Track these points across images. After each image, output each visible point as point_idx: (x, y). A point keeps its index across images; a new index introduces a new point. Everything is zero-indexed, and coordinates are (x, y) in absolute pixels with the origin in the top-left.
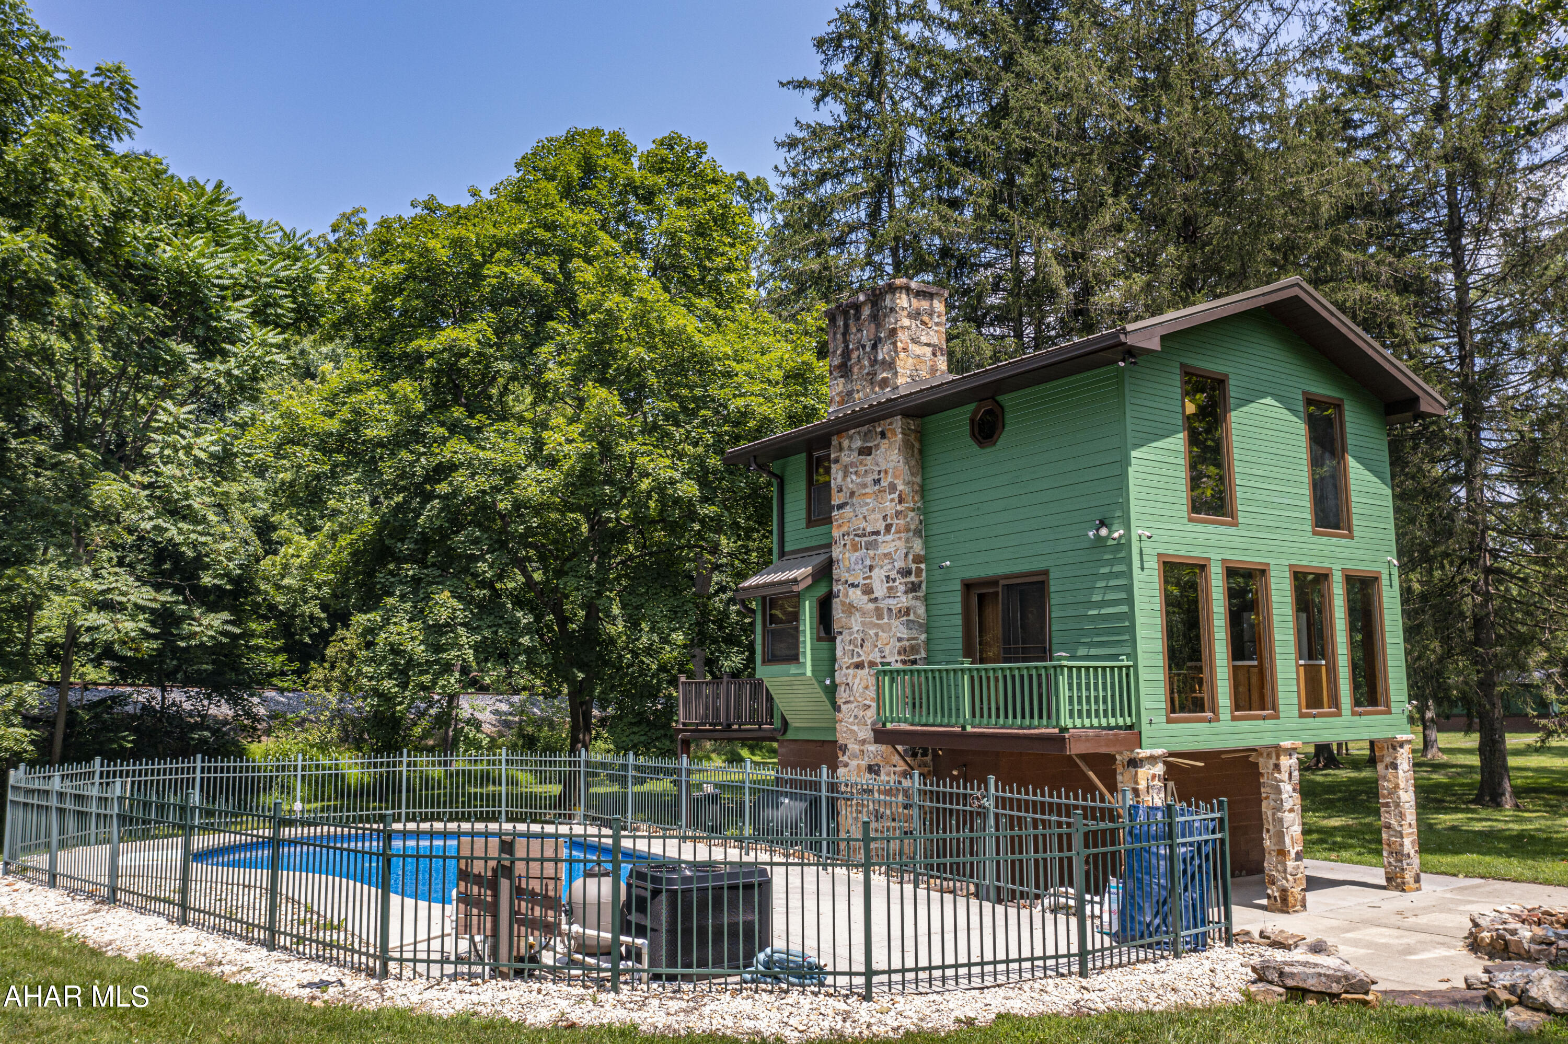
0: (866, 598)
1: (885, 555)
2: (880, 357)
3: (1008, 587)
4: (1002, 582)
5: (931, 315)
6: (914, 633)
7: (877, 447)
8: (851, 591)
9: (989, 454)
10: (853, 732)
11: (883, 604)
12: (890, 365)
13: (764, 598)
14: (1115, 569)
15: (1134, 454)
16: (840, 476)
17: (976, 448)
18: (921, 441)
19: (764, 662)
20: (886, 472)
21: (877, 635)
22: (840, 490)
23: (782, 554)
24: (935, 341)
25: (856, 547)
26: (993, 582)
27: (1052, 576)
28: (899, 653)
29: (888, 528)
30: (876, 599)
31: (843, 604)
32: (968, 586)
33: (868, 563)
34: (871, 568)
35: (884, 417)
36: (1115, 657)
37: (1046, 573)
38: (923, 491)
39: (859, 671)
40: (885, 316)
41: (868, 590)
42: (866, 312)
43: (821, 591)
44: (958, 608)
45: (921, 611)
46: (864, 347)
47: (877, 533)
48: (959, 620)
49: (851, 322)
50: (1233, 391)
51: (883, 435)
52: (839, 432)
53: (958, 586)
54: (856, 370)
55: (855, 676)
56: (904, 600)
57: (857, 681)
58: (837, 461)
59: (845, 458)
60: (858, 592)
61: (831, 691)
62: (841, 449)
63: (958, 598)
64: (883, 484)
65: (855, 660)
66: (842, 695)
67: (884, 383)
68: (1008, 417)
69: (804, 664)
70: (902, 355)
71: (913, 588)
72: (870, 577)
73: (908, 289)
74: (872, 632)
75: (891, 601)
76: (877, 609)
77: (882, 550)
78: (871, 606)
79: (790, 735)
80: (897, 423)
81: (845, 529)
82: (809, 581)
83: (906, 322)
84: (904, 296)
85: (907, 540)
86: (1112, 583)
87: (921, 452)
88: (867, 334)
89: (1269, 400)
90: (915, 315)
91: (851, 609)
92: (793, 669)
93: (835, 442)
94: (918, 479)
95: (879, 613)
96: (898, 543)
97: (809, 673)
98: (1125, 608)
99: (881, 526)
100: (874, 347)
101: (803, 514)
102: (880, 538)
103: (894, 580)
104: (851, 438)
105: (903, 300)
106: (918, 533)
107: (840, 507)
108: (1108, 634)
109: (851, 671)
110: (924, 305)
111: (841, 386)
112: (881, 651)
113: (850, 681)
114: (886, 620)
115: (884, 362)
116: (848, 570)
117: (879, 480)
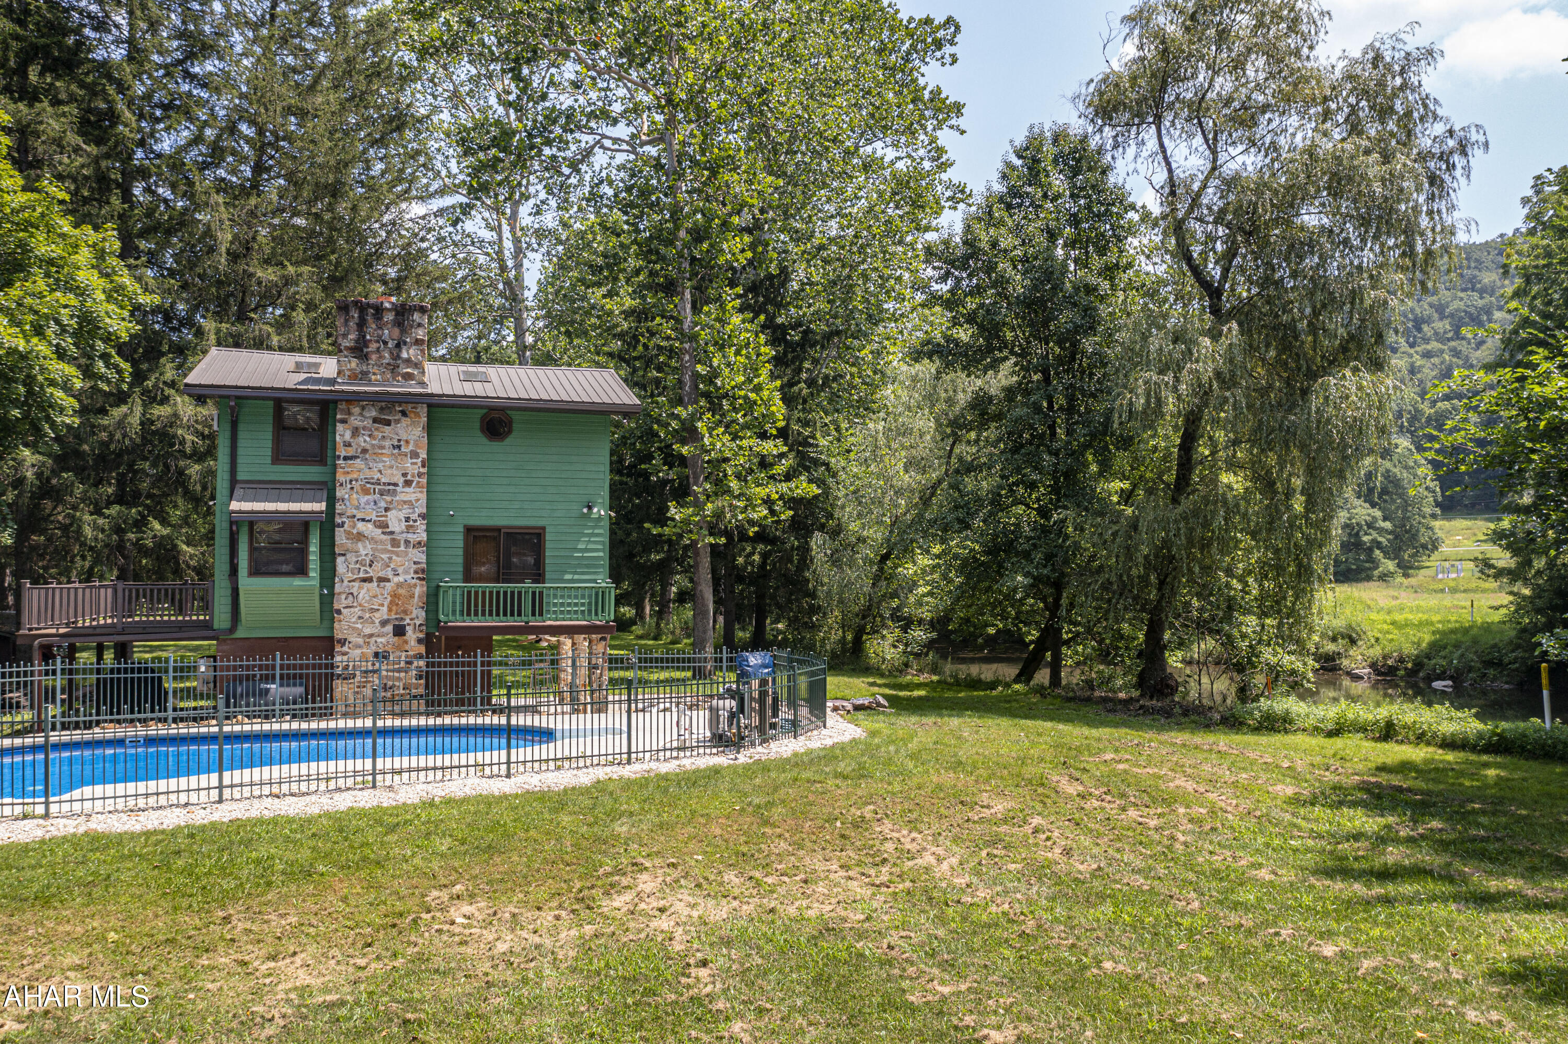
0: (378, 530)
1: (404, 502)
2: (404, 355)
3: (510, 534)
4: (503, 530)
7: (397, 421)
8: (360, 525)
9: (496, 446)
10: (355, 629)
11: (402, 538)
12: (417, 366)
16: (348, 436)
17: (484, 440)
19: (249, 575)
20: (407, 442)
21: (390, 558)
22: (348, 445)
23: (235, 481)
25: (366, 492)
26: (498, 529)
27: (547, 530)
28: (414, 572)
29: (408, 483)
30: (392, 533)
31: (348, 533)
32: (469, 530)
33: (383, 504)
34: (387, 509)
37: (544, 528)
38: (430, 462)
39: (366, 585)
40: (412, 327)
41: (383, 526)
42: (389, 317)
44: (460, 544)
46: (385, 343)
47: (396, 485)
48: (460, 552)
49: (369, 319)
51: (404, 414)
52: (349, 402)
53: (461, 529)
54: (374, 357)
55: (360, 588)
57: (363, 592)
58: (344, 421)
59: (355, 421)
60: (370, 526)
61: (329, 599)
62: (349, 413)
63: (461, 537)
64: (404, 449)
65: (362, 575)
66: (341, 602)
67: (408, 377)
68: (514, 426)
69: (311, 577)
72: (385, 516)
74: (384, 556)
75: (409, 535)
76: (393, 540)
77: (401, 497)
78: (386, 537)
79: (240, 635)
80: (423, 411)
81: (353, 476)
85: (426, 494)
86: (591, 539)
88: (389, 333)
91: (359, 537)
92: (298, 582)
93: (342, 406)
95: (395, 543)
96: (418, 495)
97: (313, 585)
98: (601, 554)
99: (401, 481)
100: (398, 346)
101: (268, 452)
102: (398, 489)
103: (414, 521)
104: (363, 408)
107: (345, 458)
108: (587, 567)
109: (356, 584)
111: (353, 365)
112: (394, 570)
113: (355, 591)
114: (402, 548)
115: (408, 361)
116: (357, 508)
117: (399, 447)
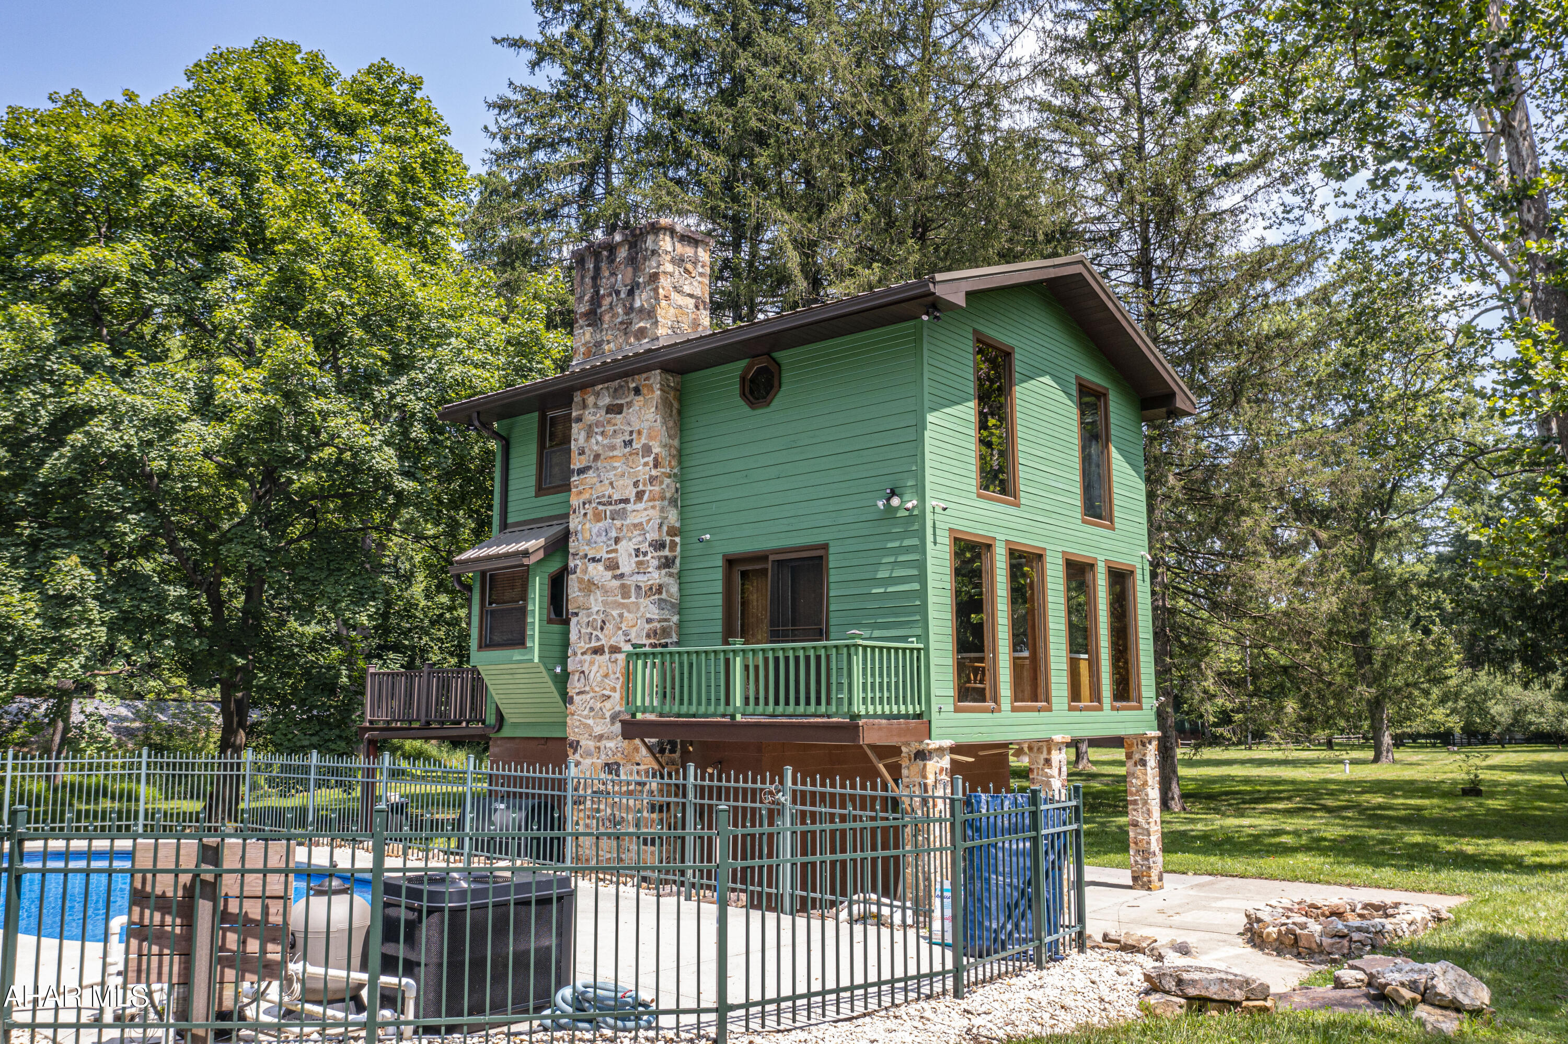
0: (609, 574)
1: (635, 526)
2: (637, 304)
3: (780, 563)
4: (771, 558)
5: (695, 263)
6: (666, 614)
7: (630, 404)
8: (591, 566)
9: (762, 414)
10: (587, 726)
11: (630, 581)
12: (650, 314)
13: (483, 573)
14: (906, 543)
15: (930, 418)
16: (582, 437)
17: (747, 409)
18: (680, 401)
19: (480, 647)
20: (639, 433)
21: (621, 616)
22: (582, 453)
23: (504, 526)
24: (698, 292)
25: (598, 517)
26: (761, 557)
27: (831, 550)
28: (648, 636)
29: (639, 496)
30: (622, 576)
31: (581, 581)
32: (731, 562)
33: (614, 534)
34: (617, 540)
35: (640, 371)
36: (904, 639)
37: (825, 547)
38: (681, 456)
39: (597, 657)
40: (645, 259)
41: (612, 565)
42: (622, 253)
43: (554, 566)
44: (719, 587)
45: (674, 589)
46: (618, 293)
47: (626, 501)
48: (719, 600)
49: (603, 265)
50: (1018, 366)
51: (637, 391)
52: (583, 387)
53: (720, 562)
54: (607, 318)
55: (592, 663)
56: (656, 576)
57: (595, 669)
58: (579, 419)
59: (590, 417)
60: (600, 567)
61: (562, 681)
62: (585, 406)
63: (719, 575)
64: (635, 445)
65: (594, 644)
66: (574, 685)
67: (642, 333)
68: (786, 376)
69: (532, 648)
70: (663, 303)
71: (667, 563)
72: (616, 551)
73: (672, 231)
74: (615, 613)
75: (640, 578)
76: (623, 586)
77: (632, 519)
78: (616, 583)
79: (506, 732)
80: (656, 377)
81: (586, 496)
82: (541, 554)
83: (669, 267)
84: (668, 238)
85: (662, 510)
86: (900, 559)
87: (680, 412)
88: (622, 278)
89: (1047, 379)
90: (679, 261)
91: (590, 586)
92: (516, 655)
93: (577, 397)
94: (676, 443)
95: (625, 591)
96: (651, 512)
97: (536, 660)
98: (916, 586)
99: (631, 493)
100: (631, 293)
101: (532, 481)
102: (630, 507)
103: (645, 554)
104: (597, 395)
105: (666, 243)
106: (673, 502)
107: (581, 471)
108: (896, 615)
109: (587, 657)
110: (689, 251)
111: (588, 336)
112: (626, 634)
113: (586, 668)
114: (633, 599)
115: (641, 310)
116: (589, 543)
117: (631, 442)
